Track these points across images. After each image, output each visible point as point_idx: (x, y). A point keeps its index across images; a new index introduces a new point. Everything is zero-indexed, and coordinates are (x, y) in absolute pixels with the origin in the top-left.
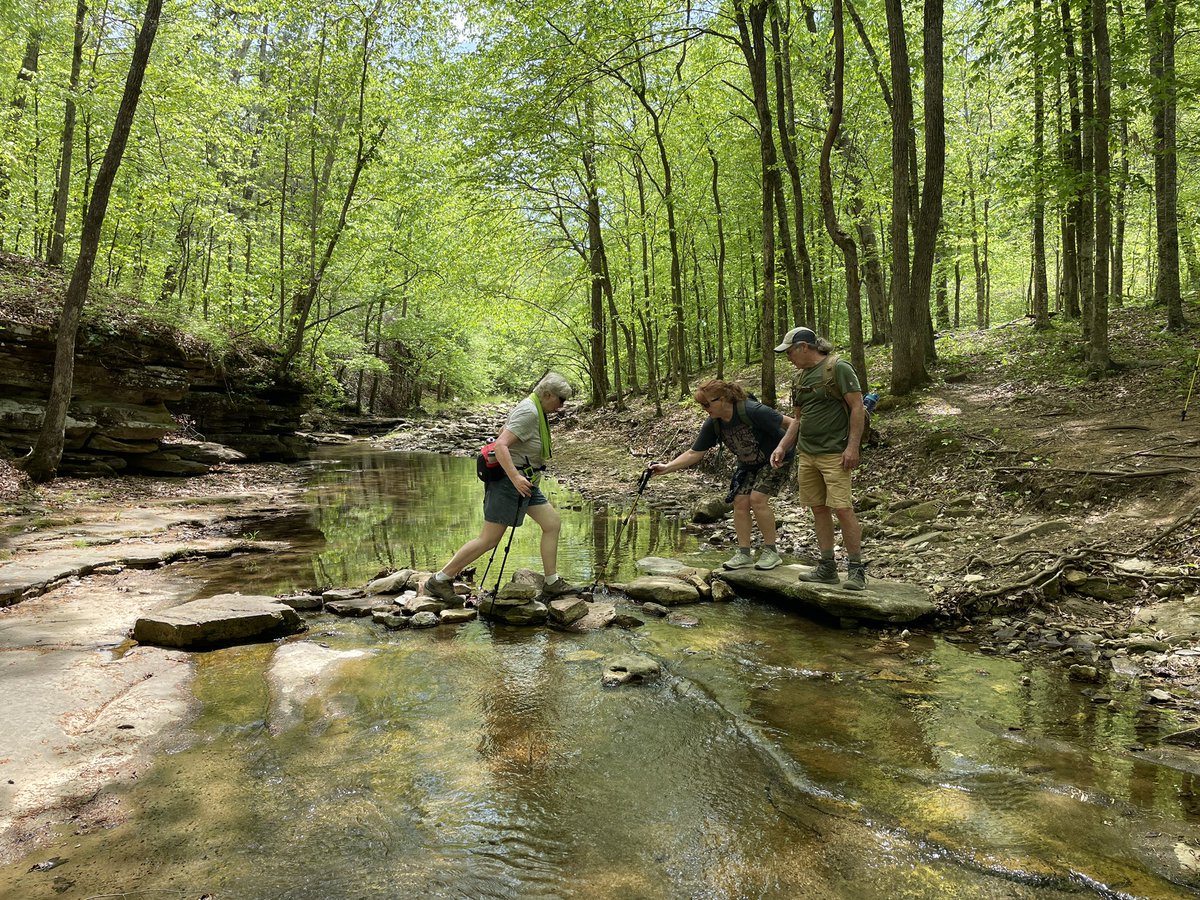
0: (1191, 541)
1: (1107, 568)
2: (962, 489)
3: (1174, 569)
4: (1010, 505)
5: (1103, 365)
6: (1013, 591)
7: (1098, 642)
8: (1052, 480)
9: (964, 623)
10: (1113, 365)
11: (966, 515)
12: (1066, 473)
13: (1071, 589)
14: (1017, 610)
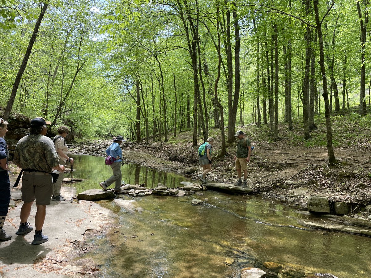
0: (300, 177)
1: (284, 182)
2: (250, 167)
3: (297, 182)
4: (261, 170)
5: (277, 138)
6: (267, 187)
7: (284, 196)
8: (270, 164)
9: (258, 194)
10: (279, 138)
11: (252, 172)
12: (273, 163)
13: (278, 186)
14: (268, 191)
